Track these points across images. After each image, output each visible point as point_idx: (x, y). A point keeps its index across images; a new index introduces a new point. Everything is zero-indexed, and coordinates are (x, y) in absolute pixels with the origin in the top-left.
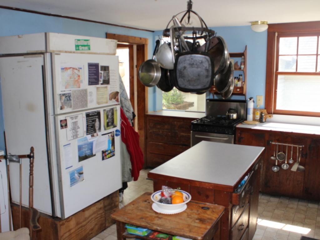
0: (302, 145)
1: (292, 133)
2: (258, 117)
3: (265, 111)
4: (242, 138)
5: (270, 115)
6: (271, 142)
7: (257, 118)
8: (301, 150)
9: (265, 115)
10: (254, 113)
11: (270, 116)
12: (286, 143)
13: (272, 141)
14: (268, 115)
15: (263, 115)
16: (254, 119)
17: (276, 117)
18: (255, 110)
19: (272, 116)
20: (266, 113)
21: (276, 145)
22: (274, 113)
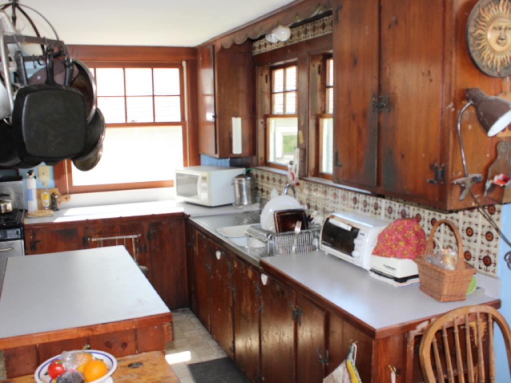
0: (137, 234)
1: (121, 219)
2: (47, 202)
3: (57, 191)
4: (38, 241)
5: (66, 196)
6: (89, 239)
7: (46, 204)
8: (138, 241)
9: (58, 197)
10: (39, 197)
11: (66, 198)
12: (115, 236)
13: (91, 237)
14: (63, 197)
15: (56, 197)
16: (41, 207)
17: (75, 198)
18: (39, 191)
19: (70, 197)
20: (59, 194)
21: (100, 241)
22: (71, 193)
